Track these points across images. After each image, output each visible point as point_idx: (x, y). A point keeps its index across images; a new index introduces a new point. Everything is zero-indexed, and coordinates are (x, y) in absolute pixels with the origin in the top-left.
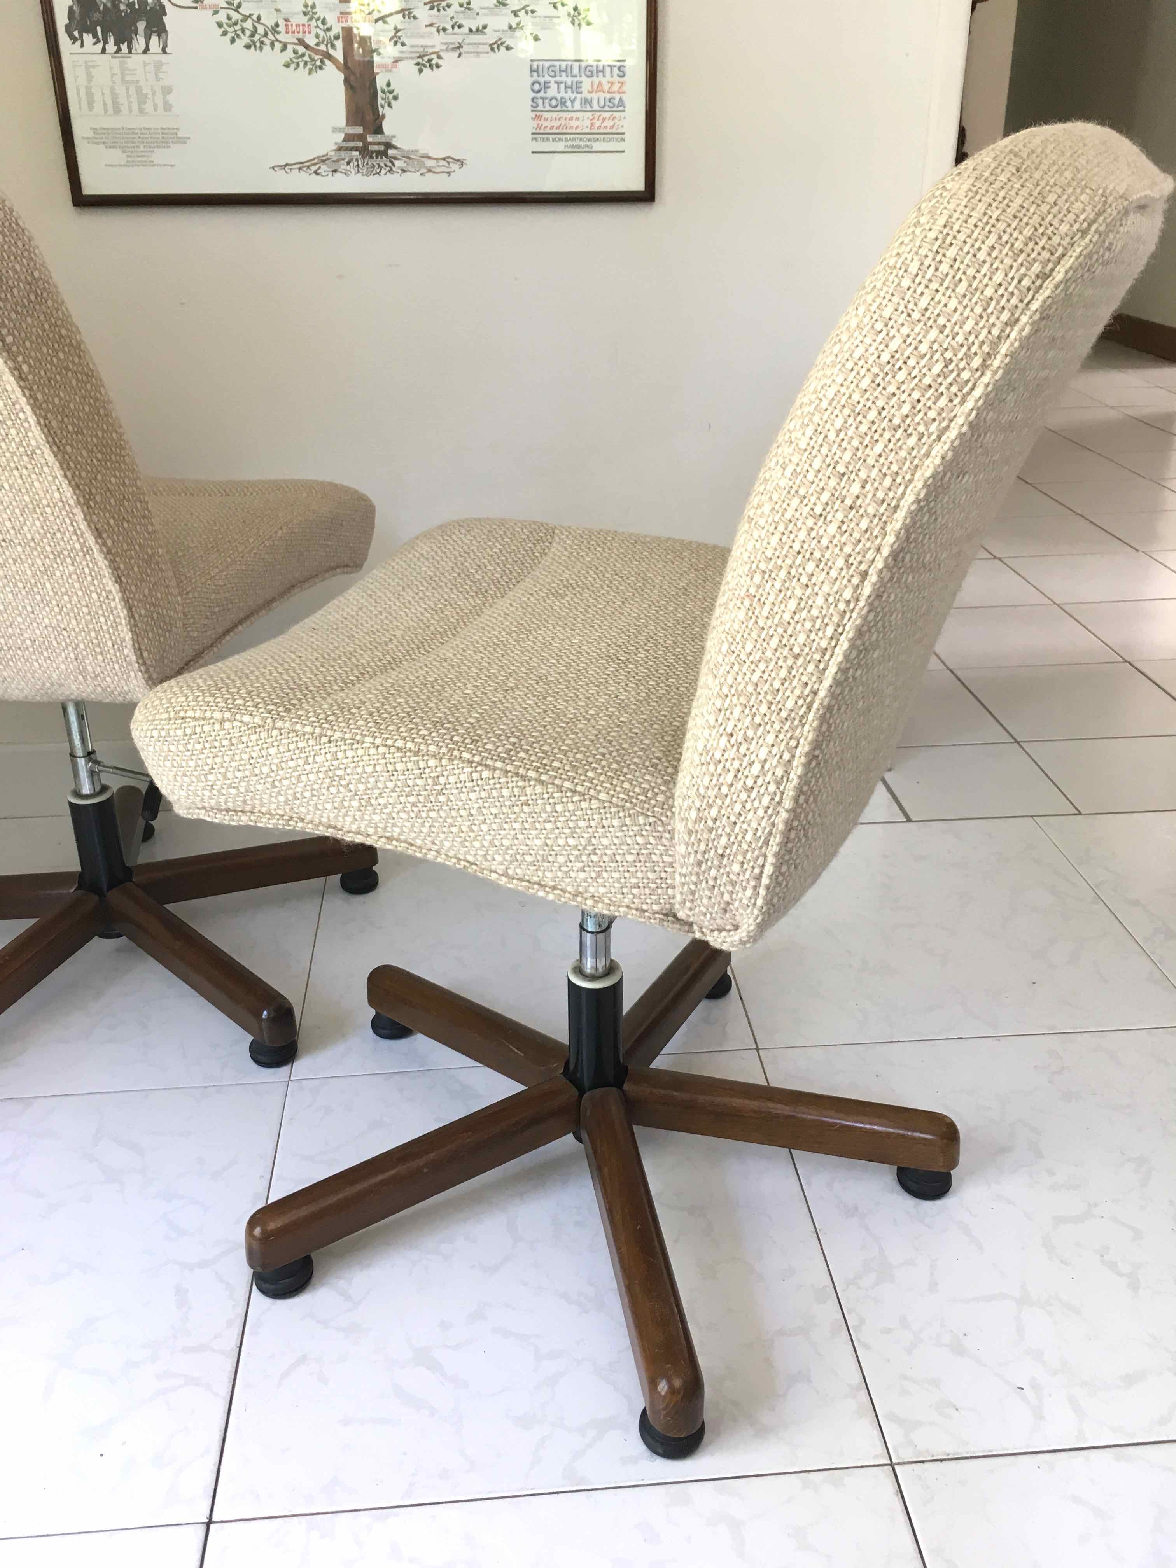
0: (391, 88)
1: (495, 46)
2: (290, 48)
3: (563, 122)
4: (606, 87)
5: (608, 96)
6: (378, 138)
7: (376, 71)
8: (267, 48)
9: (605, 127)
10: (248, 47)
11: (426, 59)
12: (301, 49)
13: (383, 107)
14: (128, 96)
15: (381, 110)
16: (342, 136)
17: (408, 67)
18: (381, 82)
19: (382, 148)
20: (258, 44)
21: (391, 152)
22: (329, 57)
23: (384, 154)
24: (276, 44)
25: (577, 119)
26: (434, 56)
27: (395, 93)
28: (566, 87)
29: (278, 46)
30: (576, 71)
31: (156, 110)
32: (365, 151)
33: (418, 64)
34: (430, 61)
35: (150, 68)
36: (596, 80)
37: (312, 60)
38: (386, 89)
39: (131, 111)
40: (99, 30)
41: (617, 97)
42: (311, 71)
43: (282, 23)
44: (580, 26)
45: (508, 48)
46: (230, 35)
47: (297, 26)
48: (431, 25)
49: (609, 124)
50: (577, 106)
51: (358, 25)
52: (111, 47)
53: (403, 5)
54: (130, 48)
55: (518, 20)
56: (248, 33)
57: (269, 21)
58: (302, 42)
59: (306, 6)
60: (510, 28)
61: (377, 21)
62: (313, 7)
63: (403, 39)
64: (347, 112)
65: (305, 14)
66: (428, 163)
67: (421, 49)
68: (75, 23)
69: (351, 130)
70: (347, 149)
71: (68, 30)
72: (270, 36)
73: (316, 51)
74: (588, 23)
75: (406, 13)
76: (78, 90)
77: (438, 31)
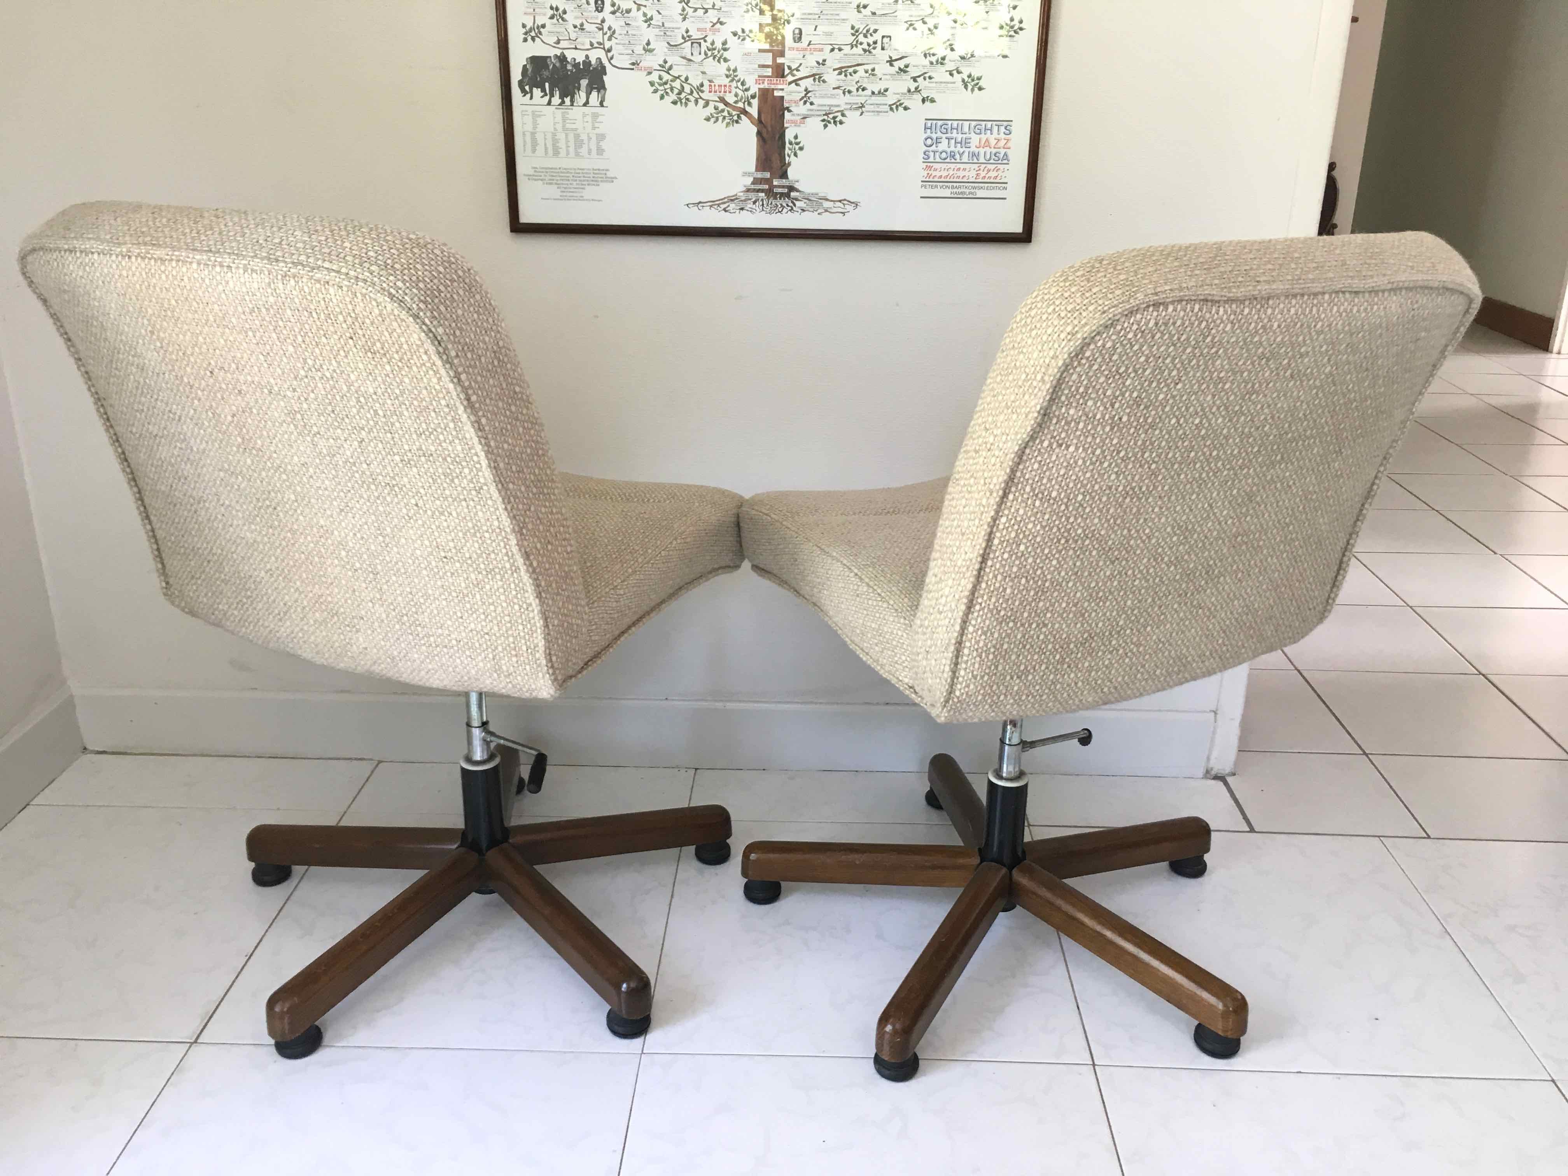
0: (798, 141)
1: (894, 107)
2: (712, 104)
3: (951, 172)
4: (993, 142)
5: (994, 151)
6: (784, 182)
7: (786, 125)
8: (691, 104)
9: (990, 178)
10: (675, 103)
11: (831, 116)
12: (721, 106)
13: (789, 156)
14: (567, 141)
15: (787, 158)
16: (751, 179)
17: (815, 123)
18: (789, 135)
19: (786, 190)
20: (684, 101)
21: (793, 194)
22: (745, 112)
23: (788, 195)
24: (700, 100)
25: (964, 169)
26: (839, 114)
27: (801, 145)
28: (955, 142)
29: (701, 103)
30: (966, 129)
31: (590, 154)
32: (770, 193)
33: (823, 120)
34: (834, 118)
35: (589, 119)
36: (984, 137)
37: (730, 114)
38: (793, 141)
39: (568, 154)
40: (547, 85)
41: (1003, 151)
42: (728, 124)
43: (706, 83)
44: (973, 90)
45: (906, 108)
46: (660, 93)
47: (720, 86)
48: (838, 88)
49: (993, 174)
50: (965, 158)
51: (773, 87)
52: (556, 100)
53: (815, 71)
54: (572, 101)
55: (916, 84)
56: (676, 91)
57: (695, 81)
58: (722, 100)
59: (729, 70)
60: (909, 91)
61: (790, 83)
62: (735, 70)
63: (811, 100)
64: (757, 159)
65: (727, 76)
66: (826, 204)
67: (828, 108)
68: (526, 80)
69: (759, 175)
70: (755, 191)
71: (521, 84)
72: (695, 94)
73: (735, 108)
74: (980, 89)
75: (817, 77)
76: (524, 134)
77: (844, 93)
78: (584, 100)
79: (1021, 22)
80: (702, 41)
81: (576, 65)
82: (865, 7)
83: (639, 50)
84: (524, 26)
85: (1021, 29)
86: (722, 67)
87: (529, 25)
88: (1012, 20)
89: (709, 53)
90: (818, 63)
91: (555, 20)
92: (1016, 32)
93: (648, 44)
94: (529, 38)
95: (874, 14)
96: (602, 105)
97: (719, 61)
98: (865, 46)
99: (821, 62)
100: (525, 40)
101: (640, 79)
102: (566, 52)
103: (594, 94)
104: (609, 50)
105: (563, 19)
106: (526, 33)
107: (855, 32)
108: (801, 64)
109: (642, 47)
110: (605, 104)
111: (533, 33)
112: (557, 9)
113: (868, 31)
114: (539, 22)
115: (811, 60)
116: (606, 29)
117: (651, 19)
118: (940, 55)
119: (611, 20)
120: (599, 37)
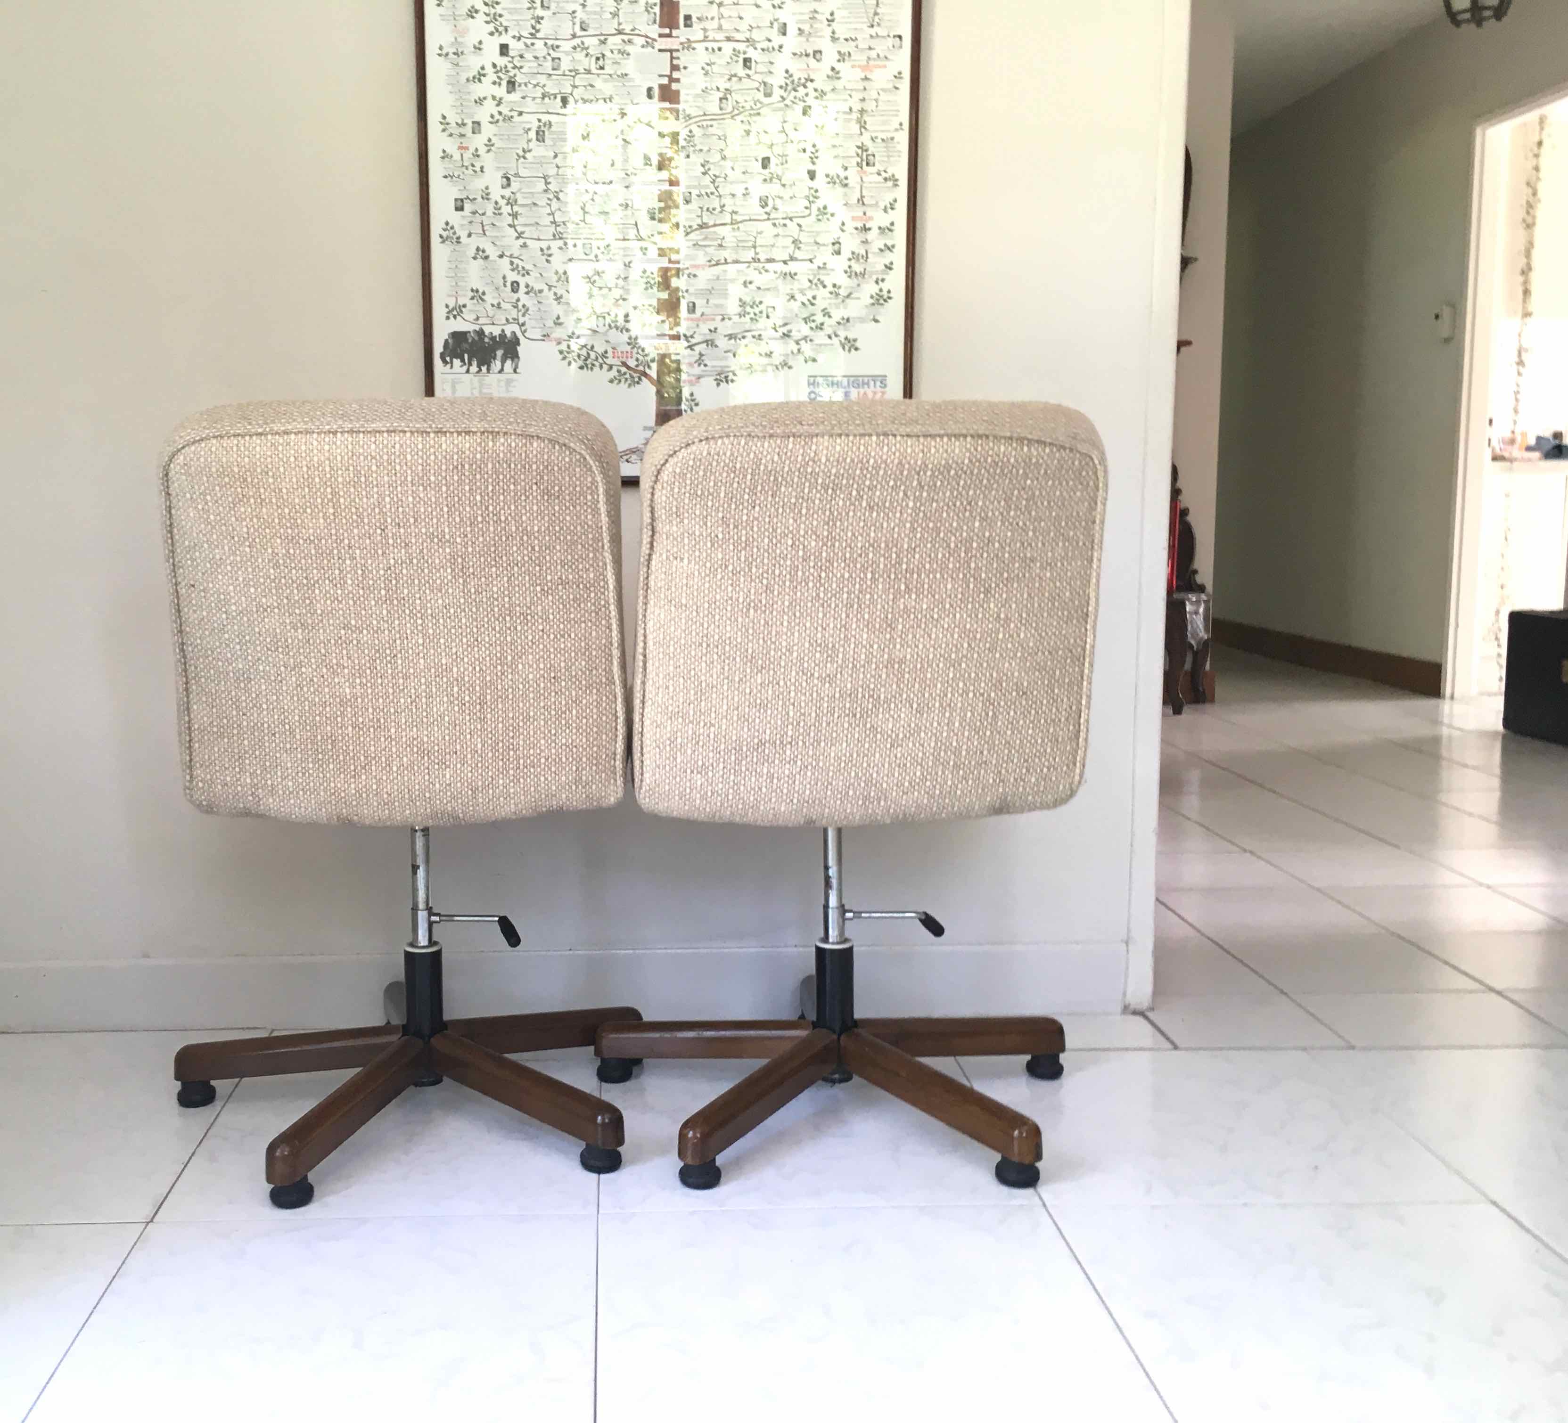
0: (693, 398)
1: (779, 366)
2: (615, 368)
4: (869, 396)
7: (682, 385)
8: (596, 369)
10: (581, 368)
11: (723, 376)
12: (624, 369)
13: (687, 412)
16: (651, 432)
17: (709, 382)
18: (685, 394)
20: (590, 366)
22: (645, 374)
24: (604, 365)
26: (730, 374)
27: (696, 401)
29: (605, 367)
30: (844, 385)
33: (716, 379)
34: (726, 377)
35: (504, 384)
36: (860, 392)
37: (632, 377)
38: (689, 398)
40: (466, 356)
42: (630, 385)
43: (610, 351)
44: (850, 351)
45: (790, 367)
46: (569, 360)
47: (622, 352)
48: (729, 351)
51: (671, 352)
52: (475, 368)
53: (709, 337)
54: (488, 370)
55: (799, 347)
56: (583, 358)
57: (599, 349)
58: (624, 364)
59: (630, 338)
60: (793, 353)
61: (687, 348)
62: (636, 338)
63: (706, 362)
64: (657, 415)
65: (629, 344)
67: (719, 369)
68: (448, 351)
71: (443, 357)
72: (600, 360)
73: (635, 371)
74: (856, 349)
75: (710, 343)
77: (734, 356)
79: (889, 292)
80: (606, 315)
81: (493, 338)
82: (751, 283)
83: (550, 323)
84: (447, 306)
85: (890, 298)
86: (625, 337)
87: (452, 305)
88: (881, 291)
89: (613, 325)
90: (710, 330)
91: (475, 301)
92: (885, 301)
93: (558, 318)
94: (451, 317)
95: (759, 288)
96: (515, 371)
97: (622, 332)
98: (752, 315)
99: (713, 329)
100: (448, 318)
101: (551, 348)
102: (485, 328)
103: (509, 362)
104: (523, 324)
106: (448, 313)
107: (743, 304)
108: (695, 332)
109: (552, 321)
110: (518, 370)
111: (455, 312)
112: (477, 291)
113: (754, 303)
114: (461, 302)
115: (704, 328)
116: (520, 307)
117: (561, 297)
118: (819, 321)
119: (525, 300)
120: (514, 313)
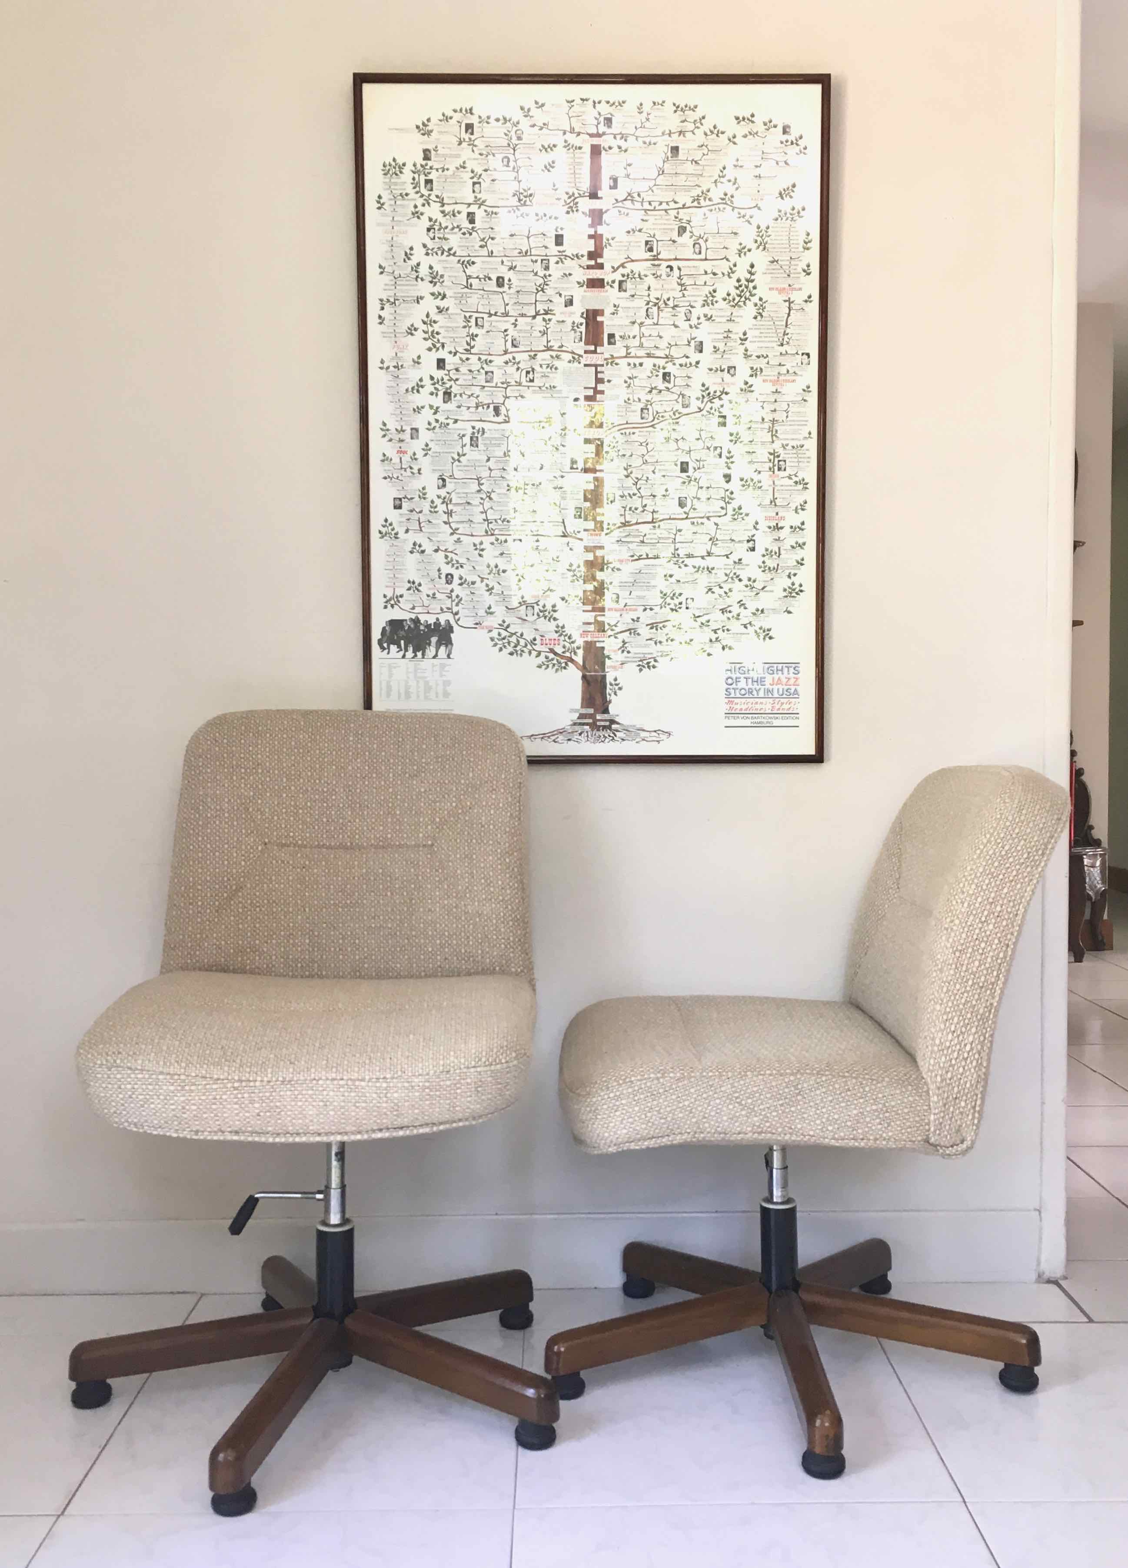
0: (617, 682)
1: (699, 653)
2: (543, 654)
3: (750, 706)
4: (784, 680)
5: (786, 688)
6: (606, 716)
7: (607, 670)
8: (526, 655)
9: (783, 709)
10: (511, 654)
11: (645, 662)
12: (551, 656)
13: (610, 695)
14: (418, 688)
15: (608, 697)
16: (578, 715)
17: (633, 667)
18: (609, 679)
19: (607, 723)
20: (519, 652)
21: (614, 726)
22: (572, 660)
23: (609, 728)
24: (532, 651)
25: (761, 703)
26: (652, 660)
27: (620, 686)
28: (753, 681)
29: (534, 653)
30: (761, 670)
31: (437, 697)
32: (594, 726)
33: (639, 665)
34: (648, 663)
35: (437, 668)
36: (776, 676)
37: (560, 663)
38: (613, 682)
39: (418, 696)
40: (402, 642)
41: (793, 688)
42: (557, 670)
43: (538, 638)
44: (764, 639)
45: (709, 654)
46: (499, 646)
47: (550, 640)
48: (651, 639)
49: (786, 706)
50: (761, 694)
51: (596, 639)
52: (410, 654)
53: (630, 626)
54: (423, 655)
55: (716, 636)
56: (512, 645)
57: (529, 636)
58: (552, 651)
59: (557, 626)
60: (711, 641)
61: (609, 636)
62: (563, 627)
63: (628, 649)
64: (583, 699)
65: (556, 632)
66: (643, 734)
67: (641, 655)
68: (385, 639)
69: (584, 711)
70: (580, 724)
71: (380, 643)
72: (529, 647)
73: (562, 657)
74: (771, 638)
75: (632, 631)
76: (381, 683)
77: (656, 643)
78: (434, 653)
79: (801, 585)
80: (534, 605)
81: (428, 626)
82: (671, 576)
83: (482, 612)
84: (385, 596)
85: (801, 591)
86: (552, 626)
87: (389, 595)
88: (793, 584)
89: (541, 614)
90: (633, 620)
91: (411, 591)
92: (797, 593)
93: (489, 608)
94: (389, 606)
95: (679, 581)
96: (449, 657)
97: (549, 620)
98: (672, 606)
99: (635, 619)
100: (386, 607)
101: (482, 635)
102: (420, 616)
103: (443, 648)
104: (457, 613)
105: (418, 590)
106: (386, 602)
107: (664, 595)
108: (618, 621)
109: (483, 611)
111: (392, 601)
112: (414, 583)
113: (674, 595)
114: (398, 593)
115: (628, 617)
116: (454, 597)
117: (492, 588)
118: (735, 612)
119: (458, 590)
120: (448, 603)
